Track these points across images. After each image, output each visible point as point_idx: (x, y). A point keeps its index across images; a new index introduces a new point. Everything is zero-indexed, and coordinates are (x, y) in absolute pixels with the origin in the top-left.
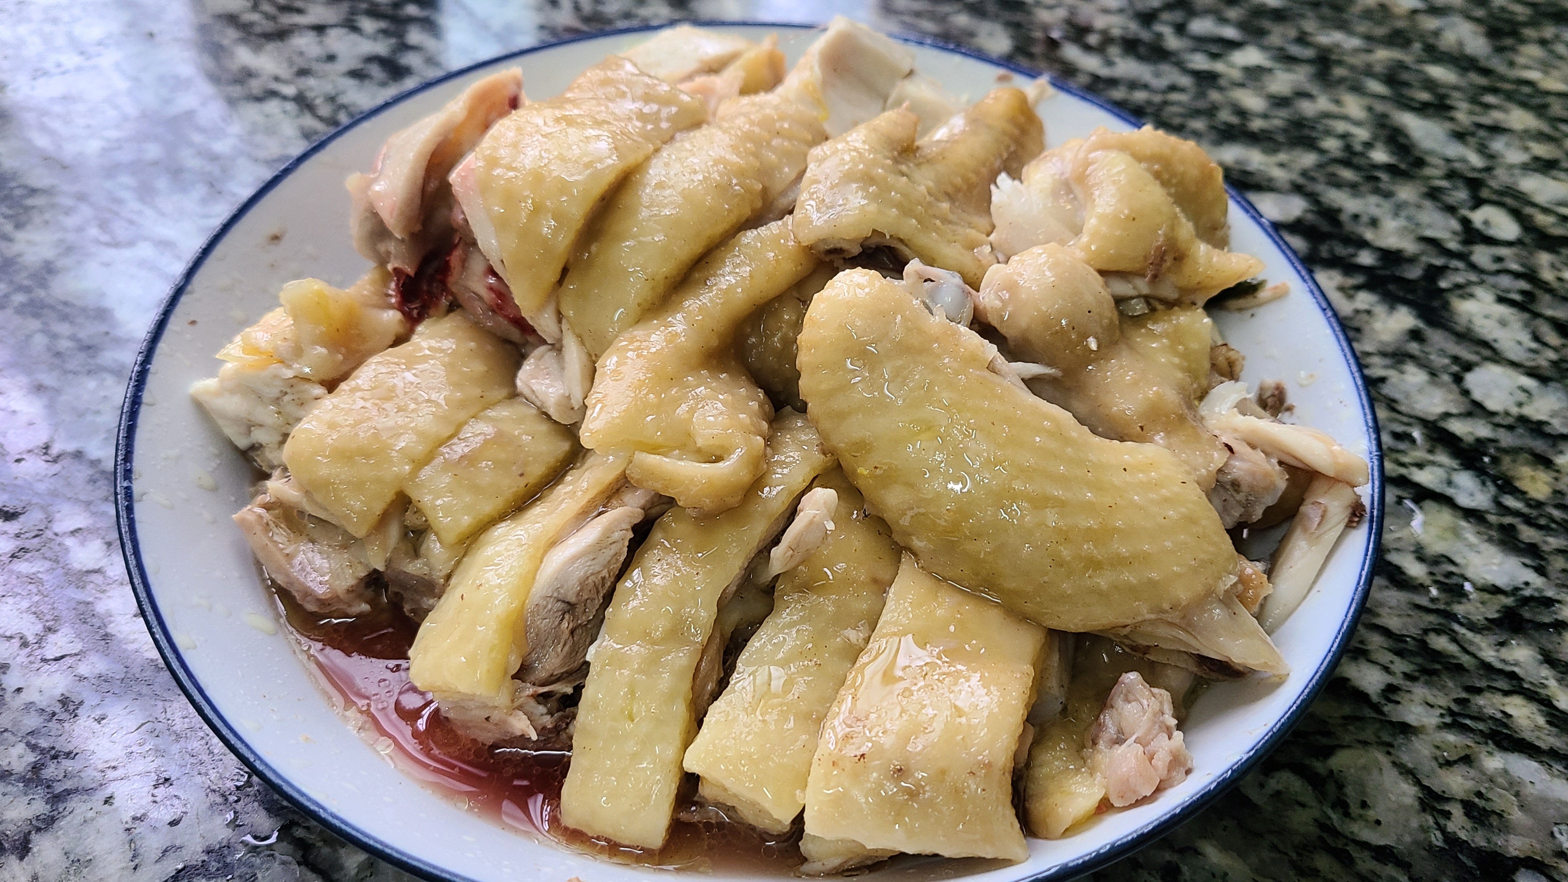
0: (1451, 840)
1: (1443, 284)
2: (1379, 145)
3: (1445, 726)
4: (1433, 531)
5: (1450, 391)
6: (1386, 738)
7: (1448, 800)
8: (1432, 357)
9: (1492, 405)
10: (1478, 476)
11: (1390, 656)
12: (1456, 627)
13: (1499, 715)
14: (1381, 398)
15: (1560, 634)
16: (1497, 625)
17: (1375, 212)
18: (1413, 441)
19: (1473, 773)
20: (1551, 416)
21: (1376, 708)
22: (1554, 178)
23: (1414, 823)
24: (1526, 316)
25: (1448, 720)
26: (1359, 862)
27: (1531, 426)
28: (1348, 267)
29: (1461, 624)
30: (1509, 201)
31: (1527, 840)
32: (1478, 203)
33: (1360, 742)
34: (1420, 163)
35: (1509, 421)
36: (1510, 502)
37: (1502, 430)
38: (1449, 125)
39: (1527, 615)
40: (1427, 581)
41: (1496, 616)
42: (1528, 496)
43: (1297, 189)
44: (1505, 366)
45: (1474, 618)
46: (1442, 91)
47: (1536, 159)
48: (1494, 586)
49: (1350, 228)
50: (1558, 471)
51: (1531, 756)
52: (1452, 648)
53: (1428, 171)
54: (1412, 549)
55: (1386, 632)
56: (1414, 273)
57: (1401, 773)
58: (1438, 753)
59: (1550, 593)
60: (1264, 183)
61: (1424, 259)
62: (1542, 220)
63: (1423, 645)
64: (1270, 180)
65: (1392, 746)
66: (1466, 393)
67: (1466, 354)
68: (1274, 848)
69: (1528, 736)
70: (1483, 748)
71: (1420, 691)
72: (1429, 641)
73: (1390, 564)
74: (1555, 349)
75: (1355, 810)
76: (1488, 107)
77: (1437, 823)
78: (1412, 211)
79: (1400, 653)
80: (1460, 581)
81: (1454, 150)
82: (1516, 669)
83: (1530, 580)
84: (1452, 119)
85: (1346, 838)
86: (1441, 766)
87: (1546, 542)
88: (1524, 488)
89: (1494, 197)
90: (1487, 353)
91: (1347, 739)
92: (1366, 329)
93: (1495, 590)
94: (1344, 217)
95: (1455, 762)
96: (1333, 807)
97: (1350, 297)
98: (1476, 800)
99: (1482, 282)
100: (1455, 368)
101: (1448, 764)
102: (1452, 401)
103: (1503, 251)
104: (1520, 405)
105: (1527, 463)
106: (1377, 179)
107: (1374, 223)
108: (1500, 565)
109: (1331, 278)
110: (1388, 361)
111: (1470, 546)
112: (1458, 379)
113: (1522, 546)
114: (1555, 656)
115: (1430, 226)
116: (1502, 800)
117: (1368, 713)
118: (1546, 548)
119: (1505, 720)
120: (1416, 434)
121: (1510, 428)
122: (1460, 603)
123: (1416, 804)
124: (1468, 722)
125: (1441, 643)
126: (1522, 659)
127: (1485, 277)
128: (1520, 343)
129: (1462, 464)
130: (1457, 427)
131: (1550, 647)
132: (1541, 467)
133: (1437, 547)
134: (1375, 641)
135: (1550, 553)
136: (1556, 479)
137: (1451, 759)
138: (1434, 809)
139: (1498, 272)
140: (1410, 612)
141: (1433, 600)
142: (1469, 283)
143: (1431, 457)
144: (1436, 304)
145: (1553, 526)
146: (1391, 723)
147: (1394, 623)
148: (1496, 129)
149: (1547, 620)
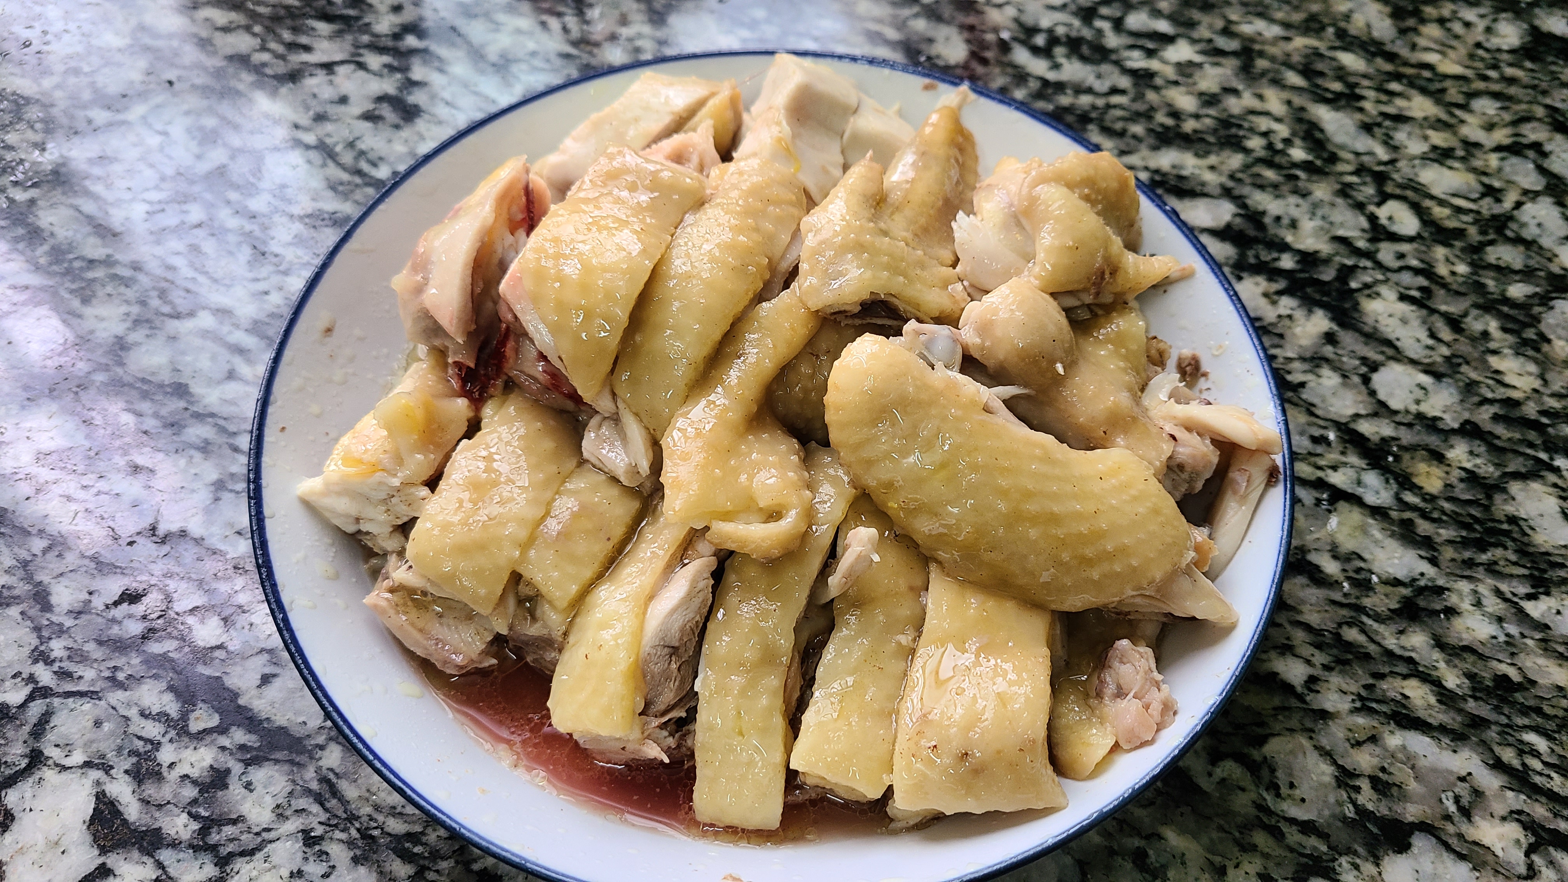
0: (1361, 811)
1: (1354, 285)
2: (1298, 142)
3: (1355, 711)
4: (1346, 530)
5: (1359, 393)
6: (1309, 724)
7: (1358, 776)
8: (1345, 359)
9: (1395, 404)
10: (1383, 475)
11: (1312, 650)
12: (1365, 619)
13: (1399, 697)
14: (1302, 403)
15: (1448, 619)
16: (1398, 615)
17: (1295, 213)
18: (1328, 443)
19: (1378, 751)
20: (1444, 412)
21: (1301, 698)
22: (1451, 168)
23: (1332, 800)
24: (1424, 312)
25: (1358, 704)
26: (1287, 835)
27: (1426, 422)
28: (1272, 272)
29: (1369, 616)
30: (1409, 193)
31: (1421, 807)
32: (1383, 198)
33: (1288, 729)
34: (1333, 158)
35: (1408, 419)
36: (1410, 498)
37: (1402, 427)
38: (1358, 116)
39: (1422, 603)
40: (1341, 577)
41: (1397, 606)
42: (1425, 491)
43: (1227, 193)
44: (1405, 364)
45: (1379, 610)
46: (1352, 79)
47: (1435, 148)
48: (1395, 578)
49: (1273, 230)
50: (1449, 465)
51: (1424, 732)
52: (1361, 639)
53: (1341, 167)
54: (1329, 548)
55: (1307, 627)
56: (1328, 275)
57: (1321, 755)
58: (1351, 735)
59: (1441, 582)
60: (1198, 189)
61: (1337, 259)
62: (1440, 212)
63: (1338, 636)
64: (1203, 184)
65: (1314, 732)
66: (1373, 393)
67: (1373, 355)
68: (1221, 829)
69: (1422, 714)
70: (1386, 728)
71: (1336, 680)
72: (1342, 633)
73: (1310, 563)
74: (1448, 345)
75: (1284, 791)
76: (1392, 94)
77: (1350, 797)
78: (1326, 210)
79: (1319, 646)
80: (1368, 575)
81: (1363, 143)
82: (1413, 655)
83: (1424, 571)
84: (1361, 110)
85: (1278, 815)
86: (1353, 746)
87: (1438, 534)
88: (1421, 484)
89: (1398, 191)
90: (1390, 352)
91: (1277, 727)
92: (1288, 334)
93: (1396, 582)
94: (1267, 220)
95: (1364, 742)
96: (1267, 790)
97: (1274, 303)
98: (1381, 775)
99: (1387, 281)
100: (1364, 370)
101: (1358, 744)
102: (1361, 402)
103: (1405, 247)
104: (1418, 402)
105: (1423, 460)
106: (1297, 178)
107: (1294, 224)
108: (1400, 558)
109: (1257, 284)
110: (1306, 366)
111: (1376, 542)
112: (1366, 380)
113: (1418, 538)
114: (1444, 640)
115: (1342, 225)
116: (1401, 773)
117: (1294, 703)
118: (1438, 540)
119: (1403, 701)
120: (1332, 436)
121: (1410, 425)
122: (1368, 596)
123: (1333, 782)
124: (1374, 705)
125: (1352, 634)
126: (1417, 645)
127: (1389, 275)
128: (1418, 341)
129: (1368, 464)
130: (1365, 428)
131: (1440, 631)
132: (1435, 462)
133: (1348, 544)
134: (1299, 636)
135: (1441, 544)
136: (1447, 473)
137: (1361, 740)
138: (1347, 785)
139: (1401, 269)
140: (1327, 608)
141: (1346, 595)
142: (1377, 282)
143: (1344, 459)
144: (1347, 305)
145: (1444, 518)
146: (1313, 710)
147: (1313, 618)
148: (1400, 119)
149: (1438, 607)
